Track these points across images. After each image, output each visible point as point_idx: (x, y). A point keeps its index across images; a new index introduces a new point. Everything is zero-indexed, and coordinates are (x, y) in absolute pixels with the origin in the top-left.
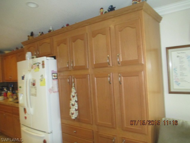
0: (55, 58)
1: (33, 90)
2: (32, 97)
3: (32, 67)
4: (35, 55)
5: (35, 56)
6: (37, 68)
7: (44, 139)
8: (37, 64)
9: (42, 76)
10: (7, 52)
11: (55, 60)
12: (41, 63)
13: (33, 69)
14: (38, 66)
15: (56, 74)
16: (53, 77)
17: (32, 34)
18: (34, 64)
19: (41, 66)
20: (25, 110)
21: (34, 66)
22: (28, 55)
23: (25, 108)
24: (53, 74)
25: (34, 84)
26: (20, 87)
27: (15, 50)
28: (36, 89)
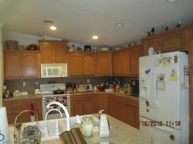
0: (187, 52)
1: (161, 85)
2: (158, 91)
3: (160, 62)
4: (160, 50)
5: (159, 52)
6: (167, 63)
7: (172, 134)
8: (168, 59)
9: (174, 70)
10: (117, 49)
11: (187, 55)
12: (173, 58)
13: (162, 64)
14: (168, 60)
15: (188, 70)
16: (185, 73)
17: (153, 30)
18: (163, 59)
19: (172, 61)
20: (147, 103)
21: (162, 61)
22: (151, 50)
23: (148, 101)
24: (186, 70)
25: (162, 79)
26: (143, 81)
27: (127, 46)
28: (164, 84)
